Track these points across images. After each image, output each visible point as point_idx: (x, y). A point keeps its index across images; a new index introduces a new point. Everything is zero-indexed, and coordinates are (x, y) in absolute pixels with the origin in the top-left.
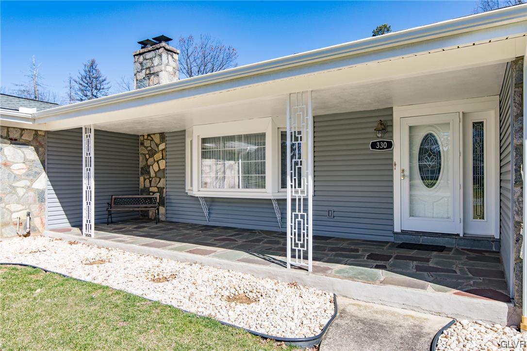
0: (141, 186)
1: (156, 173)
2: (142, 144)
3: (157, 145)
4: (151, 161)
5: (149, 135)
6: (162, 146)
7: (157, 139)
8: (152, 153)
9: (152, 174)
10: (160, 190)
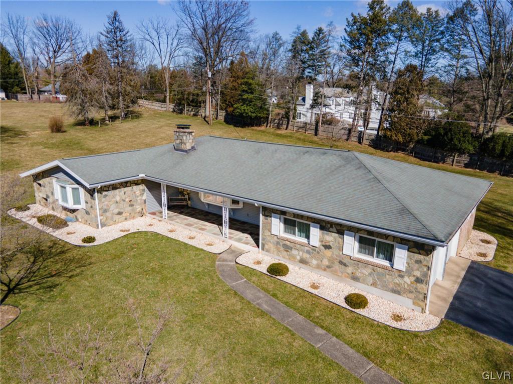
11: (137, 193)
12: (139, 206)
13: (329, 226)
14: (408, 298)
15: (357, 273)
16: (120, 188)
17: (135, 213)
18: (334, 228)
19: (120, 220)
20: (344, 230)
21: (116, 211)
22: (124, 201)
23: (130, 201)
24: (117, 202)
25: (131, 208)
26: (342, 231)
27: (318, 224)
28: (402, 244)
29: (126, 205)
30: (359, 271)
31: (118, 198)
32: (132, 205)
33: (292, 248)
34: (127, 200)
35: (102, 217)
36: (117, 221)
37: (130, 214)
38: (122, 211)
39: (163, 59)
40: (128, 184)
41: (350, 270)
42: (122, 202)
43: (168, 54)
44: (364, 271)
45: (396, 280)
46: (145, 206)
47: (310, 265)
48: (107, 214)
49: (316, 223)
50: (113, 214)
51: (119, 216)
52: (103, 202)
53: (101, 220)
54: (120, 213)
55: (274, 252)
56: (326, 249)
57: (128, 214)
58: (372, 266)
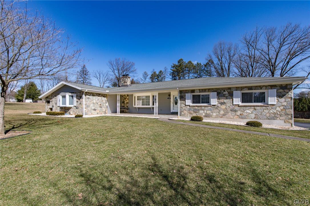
0: (123, 105)
1: (126, 103)
2: (123, 97)
3: (127, 97)
4: (125, 100)
5: (124, 95)
6: (128, 97)
7: (126, 96)
8: (125, 99)
9: (125, 103)
10: (127, 106)
11: (104, 101)
12: (104, 109)
13: (223, 91)
14: (280, 120)
15: (244, 113)
16: (96, 96)
17: (102, 112)
18: (226, 91)
19: (95, 113)
20: (233, 91)
21: (93, 108)
22: (97, 104)
23: (100, 105)
24: (94, 103)
25: (100, 108)
26: (232, 92)
27: (216, 92)
28: (272, 89)
29: (98, 106)
30: (245, 112)
31: (95, 101)
32: (101, 107)
33: (199, 110)
34: (99, 103)
35: (86, 109)
36: (93, 113)
37: (100, 111)
38: (96, 109)
39: (101, 84)
40: (100, 95)
41: (239, 113)
42: (96, 104)
43: (103, 82)
44: (248, 111)
45: (271, 111)
46: (107, 109)
47: (212, 117)
48: (88, 108)
49: (214, 92)
50: (91, 109)
51: (94, 111)
52: (87, 101)
53: (85, 111)
54: (95, 110)
55: (188, 115)
56: (221, 105)
57: (99, 111)
58: (253, 107)
